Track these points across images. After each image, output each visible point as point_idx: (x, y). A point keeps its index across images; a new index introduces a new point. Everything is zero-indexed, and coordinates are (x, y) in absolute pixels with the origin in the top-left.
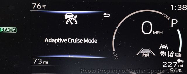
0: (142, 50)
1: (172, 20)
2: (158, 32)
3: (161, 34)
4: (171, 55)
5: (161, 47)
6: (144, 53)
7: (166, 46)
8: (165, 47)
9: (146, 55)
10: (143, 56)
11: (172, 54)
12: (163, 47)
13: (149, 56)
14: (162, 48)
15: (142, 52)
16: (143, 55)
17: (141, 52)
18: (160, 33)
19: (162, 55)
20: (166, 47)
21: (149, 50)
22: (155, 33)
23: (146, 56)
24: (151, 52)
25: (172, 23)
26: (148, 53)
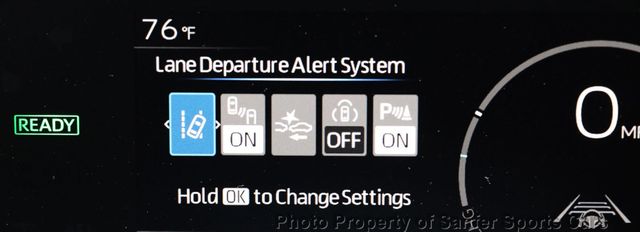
0: (579, 200)
6: (585, 212)
9: (592, 222)
17: (572, 208)
22: (629, 135)
26: (599, 213)
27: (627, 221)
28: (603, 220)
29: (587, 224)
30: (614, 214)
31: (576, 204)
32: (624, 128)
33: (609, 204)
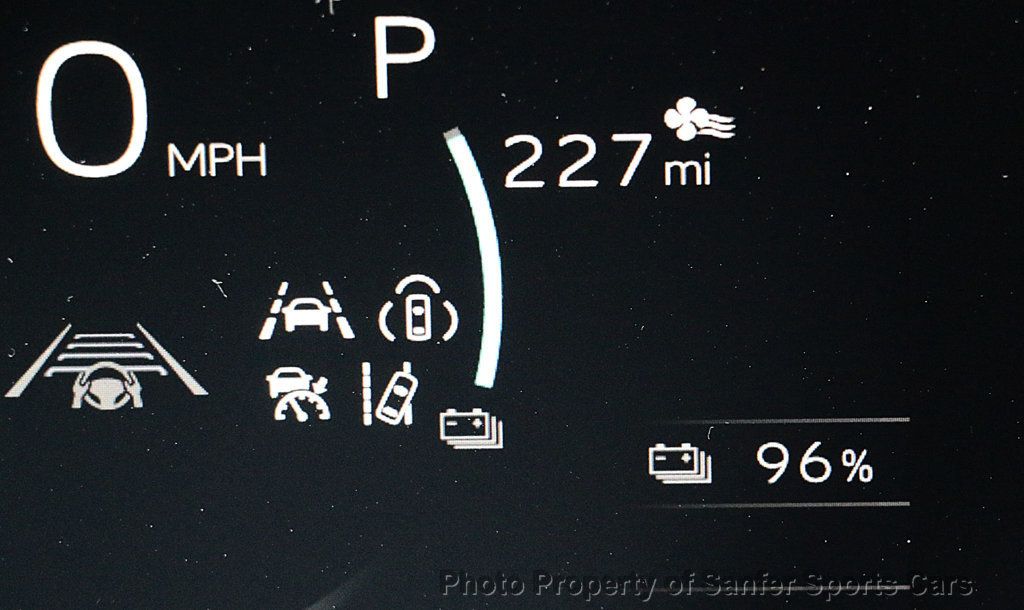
0: (69, 339)
1: (382, 23)
2: (221, 153)
3: (252, 168)
4: (396, 402)
5: (280, 317)
6: (89, 370)
7: (326, 302)
8: (318, 317)
9: (107, 395)
10: (77, 404)
11: (401, 391)
12: (296, 318)
13: (138, 403)
14: (290, 327)
15: (67, 362)
16: (79, 391)
17: (52, 361)
18: (241, 159)
19: (281, 406)
20: (332, 317)
21: (140, 338)
22: (187, 167)
23: (108, 404)
24: (159, 360)
25: (383, 59)
26: (123, 370)
27: (198, 390)
28: (136, 390)
29: (97, 400)
30: (164, 372)
31: (61, 348)
32: (173, 149)
33: (149, 348)
